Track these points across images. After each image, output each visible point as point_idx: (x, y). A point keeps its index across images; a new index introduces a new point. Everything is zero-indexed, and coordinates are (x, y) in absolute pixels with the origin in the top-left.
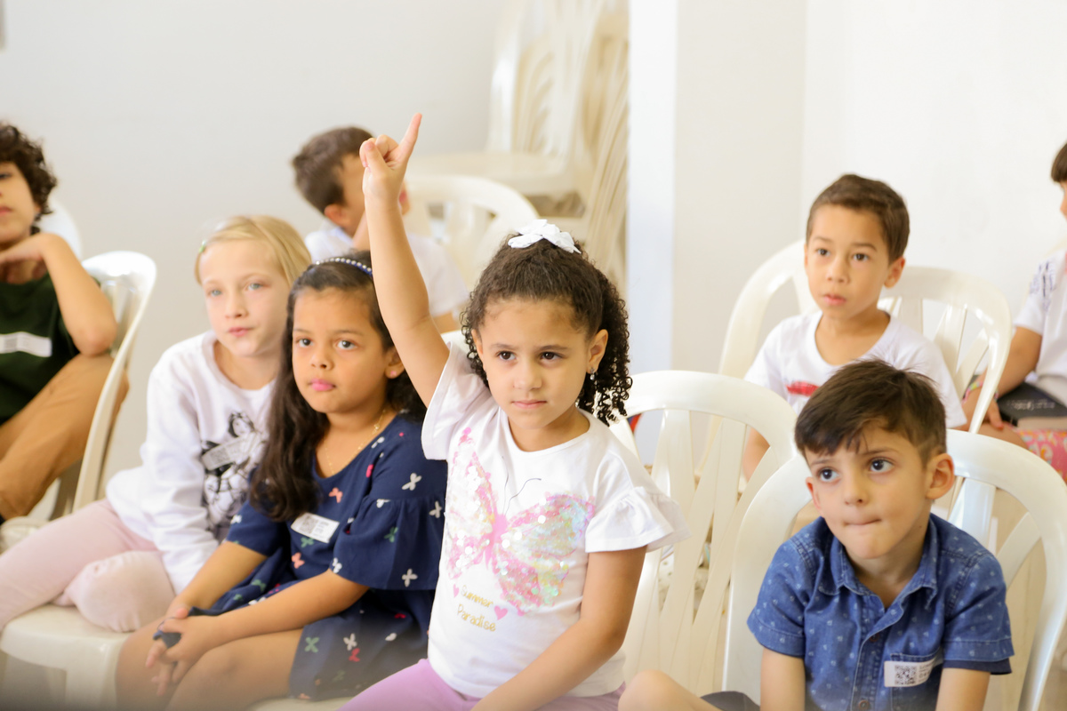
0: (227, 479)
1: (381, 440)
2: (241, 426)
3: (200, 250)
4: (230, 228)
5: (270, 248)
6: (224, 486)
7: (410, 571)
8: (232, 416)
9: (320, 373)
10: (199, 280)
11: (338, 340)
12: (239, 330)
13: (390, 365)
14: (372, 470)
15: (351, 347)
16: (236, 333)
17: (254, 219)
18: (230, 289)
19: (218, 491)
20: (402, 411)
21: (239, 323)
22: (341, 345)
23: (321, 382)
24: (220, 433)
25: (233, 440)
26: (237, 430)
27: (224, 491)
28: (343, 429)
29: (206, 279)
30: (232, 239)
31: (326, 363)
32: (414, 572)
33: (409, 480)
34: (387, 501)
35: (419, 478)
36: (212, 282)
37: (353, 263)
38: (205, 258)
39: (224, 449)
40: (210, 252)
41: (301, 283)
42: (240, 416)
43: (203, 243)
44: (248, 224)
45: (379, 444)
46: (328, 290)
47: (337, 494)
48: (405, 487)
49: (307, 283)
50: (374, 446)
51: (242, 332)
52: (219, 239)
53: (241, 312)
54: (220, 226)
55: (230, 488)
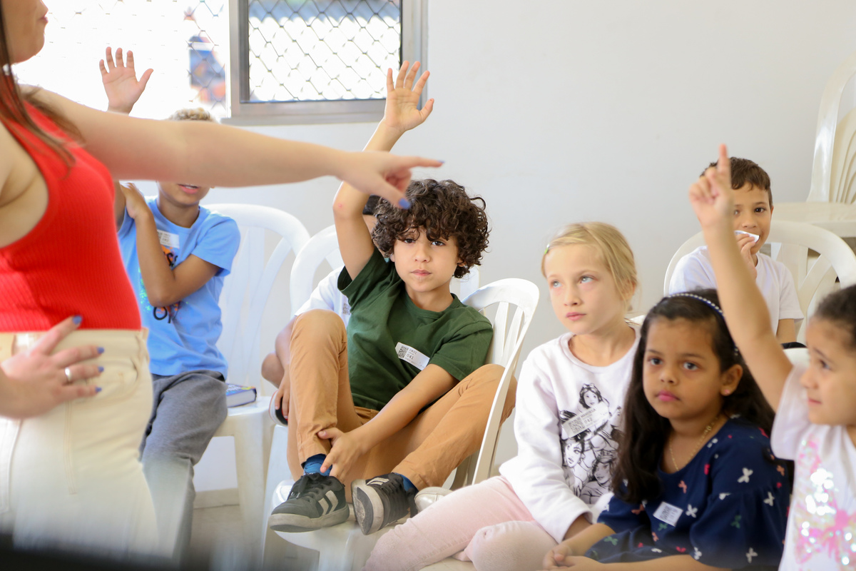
0: (589, 440)
1: (715, 441)
2: (590, 398)
3: (546, 251)
4: (568, 235)
5: (599, 250)
6: (587, 446)
7: (751, 550)
8: (583, 389)
9: (668, 387)
10: (544, 274)
11: (685, 361)
12: (575, 315)
13: (725, 384)
14: (710, 469)
15: (695, 368)
16: (572, 318)
17: (587, 226)
18: (568, 283)
19: (582, 452)
20: (733, 416)
21: (574, 309)
22: (686, 366)
23: (666, 394)
24: (574, 405)
25: (585, 411)
26: (587, 401)
27: (587, 450)
28: (684, 435)
29: (549, 274)
30: (568, 244)
31: (674, 380)
32: (755, 551)
33: (742, 474)
34: (728, 494)
35: (751, 472)
36: (552, 276)
37: (700, 298)
38: (548, 258)
39: (579, 419)
40: (552, 253)
41: (655, 312)
42: (589, 389)
43: (548, 246)
44: (581, 230)
45: (714, 445)
46: (680, 320)
47: (683, 485)
48: (741, 480)
49: (662, 313)
50: (710, 446)
51: (576, 317)
52: (559, 243)
53: (576, 301)
54: (561, 233)
55: (592, 447)
